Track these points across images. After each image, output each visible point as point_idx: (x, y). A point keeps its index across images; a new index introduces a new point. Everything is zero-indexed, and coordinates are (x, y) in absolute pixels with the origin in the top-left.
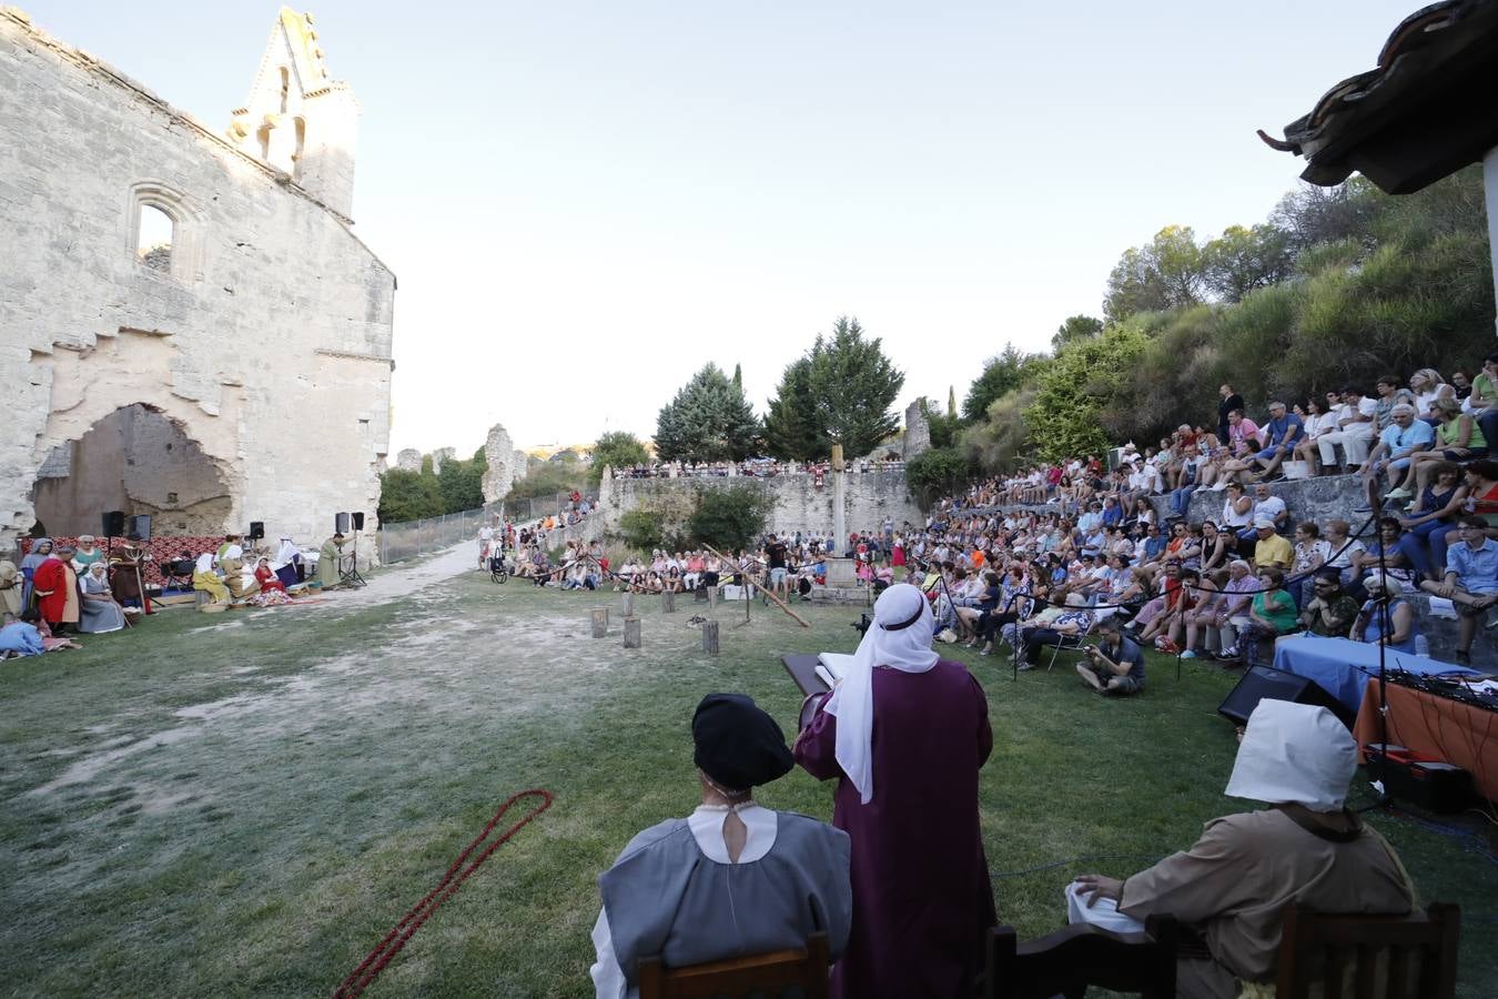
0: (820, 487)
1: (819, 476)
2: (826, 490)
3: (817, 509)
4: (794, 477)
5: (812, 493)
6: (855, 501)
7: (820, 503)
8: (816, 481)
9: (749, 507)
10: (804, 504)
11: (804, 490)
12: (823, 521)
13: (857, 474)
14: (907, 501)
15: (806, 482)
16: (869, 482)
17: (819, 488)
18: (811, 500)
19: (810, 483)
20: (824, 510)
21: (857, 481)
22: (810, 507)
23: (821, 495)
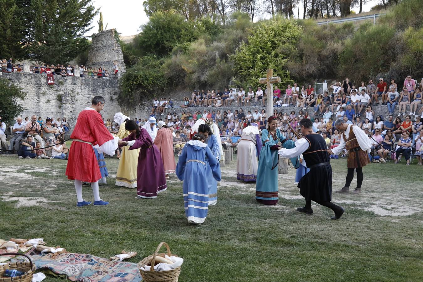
0: (51, 84)
1: (48, 75)
2: (56, 88)
3: (48, 101)
4: (30, 74)
5: (44, 89)
6: (77, 97)
7: (51, 97)
8: (48, 80)
9: (11, 95)
10: (38, 97)
11: (39, 86)
12: (53, 110)
13: (78, 78)
14: (112, 99)
15: (39, 79)
16: (87, 84)
17: (51, 86)
18: (44, 94)
19: (43, 81)
20: (54, 102)
21: (78, 82)
22: (43, 99)
23: (52, 91)
